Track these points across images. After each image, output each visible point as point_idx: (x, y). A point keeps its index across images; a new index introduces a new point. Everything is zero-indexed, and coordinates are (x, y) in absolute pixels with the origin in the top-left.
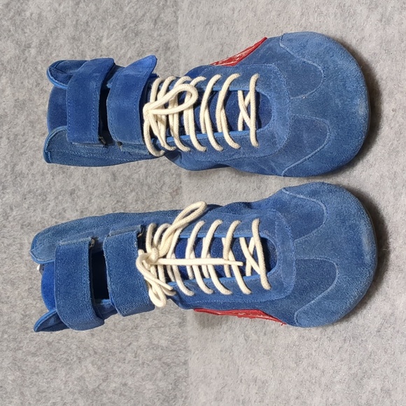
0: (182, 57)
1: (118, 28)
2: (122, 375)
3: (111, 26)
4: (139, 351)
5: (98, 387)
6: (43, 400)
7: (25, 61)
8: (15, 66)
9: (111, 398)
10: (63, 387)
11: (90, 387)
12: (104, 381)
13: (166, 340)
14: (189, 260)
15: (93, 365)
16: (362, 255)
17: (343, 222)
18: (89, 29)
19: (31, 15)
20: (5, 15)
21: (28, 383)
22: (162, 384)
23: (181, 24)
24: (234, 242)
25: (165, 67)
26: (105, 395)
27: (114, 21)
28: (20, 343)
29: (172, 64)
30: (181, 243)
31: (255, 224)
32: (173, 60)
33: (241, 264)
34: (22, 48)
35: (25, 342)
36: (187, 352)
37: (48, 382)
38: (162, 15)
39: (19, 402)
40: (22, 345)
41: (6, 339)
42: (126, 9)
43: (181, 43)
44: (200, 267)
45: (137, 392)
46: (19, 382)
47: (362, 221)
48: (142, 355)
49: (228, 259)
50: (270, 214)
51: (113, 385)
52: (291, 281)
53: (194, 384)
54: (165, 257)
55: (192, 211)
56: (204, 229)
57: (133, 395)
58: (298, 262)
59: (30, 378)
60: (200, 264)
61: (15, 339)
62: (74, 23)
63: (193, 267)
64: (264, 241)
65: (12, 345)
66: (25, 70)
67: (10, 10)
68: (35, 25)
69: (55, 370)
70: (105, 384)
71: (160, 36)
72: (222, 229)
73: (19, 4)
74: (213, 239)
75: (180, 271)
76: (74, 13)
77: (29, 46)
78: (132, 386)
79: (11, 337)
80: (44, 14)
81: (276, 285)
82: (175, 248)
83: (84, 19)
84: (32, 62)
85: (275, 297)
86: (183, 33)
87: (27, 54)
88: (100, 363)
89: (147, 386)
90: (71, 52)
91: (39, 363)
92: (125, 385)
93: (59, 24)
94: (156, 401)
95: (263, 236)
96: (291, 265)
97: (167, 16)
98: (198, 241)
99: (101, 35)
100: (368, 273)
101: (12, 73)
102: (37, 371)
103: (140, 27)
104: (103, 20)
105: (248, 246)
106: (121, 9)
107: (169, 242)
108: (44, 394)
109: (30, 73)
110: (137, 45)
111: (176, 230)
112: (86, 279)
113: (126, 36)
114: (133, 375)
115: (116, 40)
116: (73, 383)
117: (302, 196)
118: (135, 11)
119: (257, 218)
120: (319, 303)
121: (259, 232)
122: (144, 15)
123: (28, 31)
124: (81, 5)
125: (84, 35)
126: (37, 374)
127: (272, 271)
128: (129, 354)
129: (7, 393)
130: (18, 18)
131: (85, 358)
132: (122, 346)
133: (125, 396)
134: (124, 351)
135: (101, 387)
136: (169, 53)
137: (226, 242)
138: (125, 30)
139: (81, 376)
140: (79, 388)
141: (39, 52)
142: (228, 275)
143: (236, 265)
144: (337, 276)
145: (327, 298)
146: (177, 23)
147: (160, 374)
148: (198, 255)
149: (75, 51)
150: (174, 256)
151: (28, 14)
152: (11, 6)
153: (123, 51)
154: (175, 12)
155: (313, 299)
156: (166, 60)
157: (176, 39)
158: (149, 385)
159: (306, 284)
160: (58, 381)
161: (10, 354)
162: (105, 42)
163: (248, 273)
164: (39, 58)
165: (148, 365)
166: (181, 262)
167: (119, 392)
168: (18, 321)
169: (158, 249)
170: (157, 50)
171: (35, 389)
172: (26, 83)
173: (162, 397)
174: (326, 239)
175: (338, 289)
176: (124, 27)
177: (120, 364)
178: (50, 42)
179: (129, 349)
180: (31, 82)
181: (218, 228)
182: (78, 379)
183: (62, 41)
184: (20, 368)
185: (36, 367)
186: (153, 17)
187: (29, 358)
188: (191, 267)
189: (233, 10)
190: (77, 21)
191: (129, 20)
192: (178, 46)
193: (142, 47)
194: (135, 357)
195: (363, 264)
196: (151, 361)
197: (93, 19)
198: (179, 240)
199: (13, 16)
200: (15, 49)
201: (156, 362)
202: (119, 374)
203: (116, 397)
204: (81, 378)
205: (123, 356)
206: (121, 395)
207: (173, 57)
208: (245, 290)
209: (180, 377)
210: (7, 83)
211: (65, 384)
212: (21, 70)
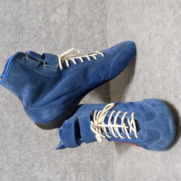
0: (109, 35)
1: (84, 25)
2: (87, 158)
3: (82, 24)
4: (94, 149)
5: (78, 162)
6: (57, 167)
7: (50, 39)
8: (46, 41)
9: (83, 167)
10: (65, 162)
11: (75, 162)
12: (80, 160)
13: (104, 144)
14: (110, 125)
15: (76, 154)
16: (169, 130)
17: (163, 118)
18: (73, 26)
19: (52, 21)
20: (42, 22)
21: (51, 161)
22: (103, 162)
23: (108, 22)
24: (125, 120)
25: (102, 39)
26: (81, 166)
27: (83, 22)
28: (48, 145)
29: (105, 38)
30: (107, 118)
31: (133, 114)
32: (105, 36)
33: (128, 127)
34: (49, 34)
35: (51, 145)
36: (112, 149)
37: (59, 160)
38: (101, 19)
39: (48, 168)
40: (49, 146)
41: (43, 144)
42: (87, 18)
43: (108, 29)
44: (113, 128)
45: (93, 165)
46: (48, 160)
47: (170, 118)
48: (95, 150)
49: (123, 126)
50: (138, 110)
51: (84, 162)
52: (145, 136)
53: (115, 161)
54: (101, 123)
55: (109, 106)
56: (115, 114)
57: (92, 166)
58: (148, 130)
59: (52, 159)
60: (113, 127)
61: (46, 144)
62: (68, 24)
63: (111, 128)
64: (136, 121)
65: (46, 146)
66: (50, 42)
67: (44, 20)
68: (53, 25)
69: (62, 156)
70: (81, 161)
71: (100, 27)
72: (121, 114)
73: (47, 18)
74: (118, 118)
75: (106, 129)
76: (68, 20)
77: (51, 33)
78: (91, 162)
79: (45, 143)
80: (57, 21)
81: (141, 137)
82: (104, 120)
83: (72, 22)
84: (53, 39)
85: (140, 141)
86: (109, 25)
87: (50, 36)
88: (79, 153)
89: (97, 162)
90: (67, 35)
91: (56, 153)
92: (89, 162)
93: (62, 24)
94: (100, 168)
95: (135, 119)
96: (145, 131)
97: (103, 20)
98: (113, 118)
99: (78, 28)
100: (172, 136)
101: (45, 43)
102: (55, 156)
103: (93, 24)
104: (79, 22)
105: (130, 122)
106: (85, 18)
107: (102, 118)
108: (58, 165)
109: (52, 43)
110: (92, 31)
111: (105, 113)
112: (73, 133)
113: (87, 28)
114: (92, 158)
115: (83, 29)
116: (69, 161)
117: (149, 106)
118: (91, 18)
119: (133, 112)
120: (156, 145)
121: (134, 117)
122: (94, 20)
123: (51, 28)
124: (70, 17)
125: (72, 28)
126: (55, 157)
127: (139, 132)
128: (90, 150)
129: (44, 164)
130: (47, 23)
131: (73, 151)
132: (87, 146)
133: (88, 166)
134: (88, 149)
135: (79, 163)
136: (104, 33)
137: (123, 119)
138: (87, 26)
139: (72, 158)
140: (71, 163)
141: (55, 35)
142: (123, 132)
143: (126, 127)
144: (161, 136)
145: (158, 143)
146: (107, 22)
147: (102, 158)
148: (113, 123)
149: (68, 34)
150: (104, 123)
151: (51, 21)
152: (44, 18)
153: (86, 33)
154: (106, 18)
155: (154, 143)
156: (102, 36)
157: (106, 28)
158: (98, 162)
159: (151, 138)
160: (63, 160)
161: (45, 149)
162: (79, 30)
163: (131, 132)
164: (55, 38)
165: (97, 154)
166: (107, 126)
167: (86, 164)
168: (48, 137)
169: (98, 121)
170: (99, 33)
171: (54, 163)
172: (50, 47)
173: (103, 167)
174: (157, 123)
175: (162, 141)
176: (87, 24)
177: (86, 154)
178: (59, 31)
179: (90, 148)
180: (52, 46)
181: (120, 114)
182: (71, 159)
183: (63, 31)
184: (48, 155)
185: (55, 155)
186: (97, 20)
187: (52, 151)
188: (110, 127)
189: (126, 15)
190: (69, 23)
191: (88, 22)
192: (107, 30)
193: (93, 32)
194: (92, 151)
195: (170, 133)
196: (99, 153)
197: (75, 22)
198: (106, 117)
199: (45, 22)
200: (46, 35)
201: (101, 153)
202: (86, 158)
203: (85, 167)
204: (72, 159)
205: (87, 150)
206: (87, 165)
207: (105, 35)
208: (129, 138)
209: (110, 159)
210: (43, 47)
211: (66, 161)
212: (49, 42)
